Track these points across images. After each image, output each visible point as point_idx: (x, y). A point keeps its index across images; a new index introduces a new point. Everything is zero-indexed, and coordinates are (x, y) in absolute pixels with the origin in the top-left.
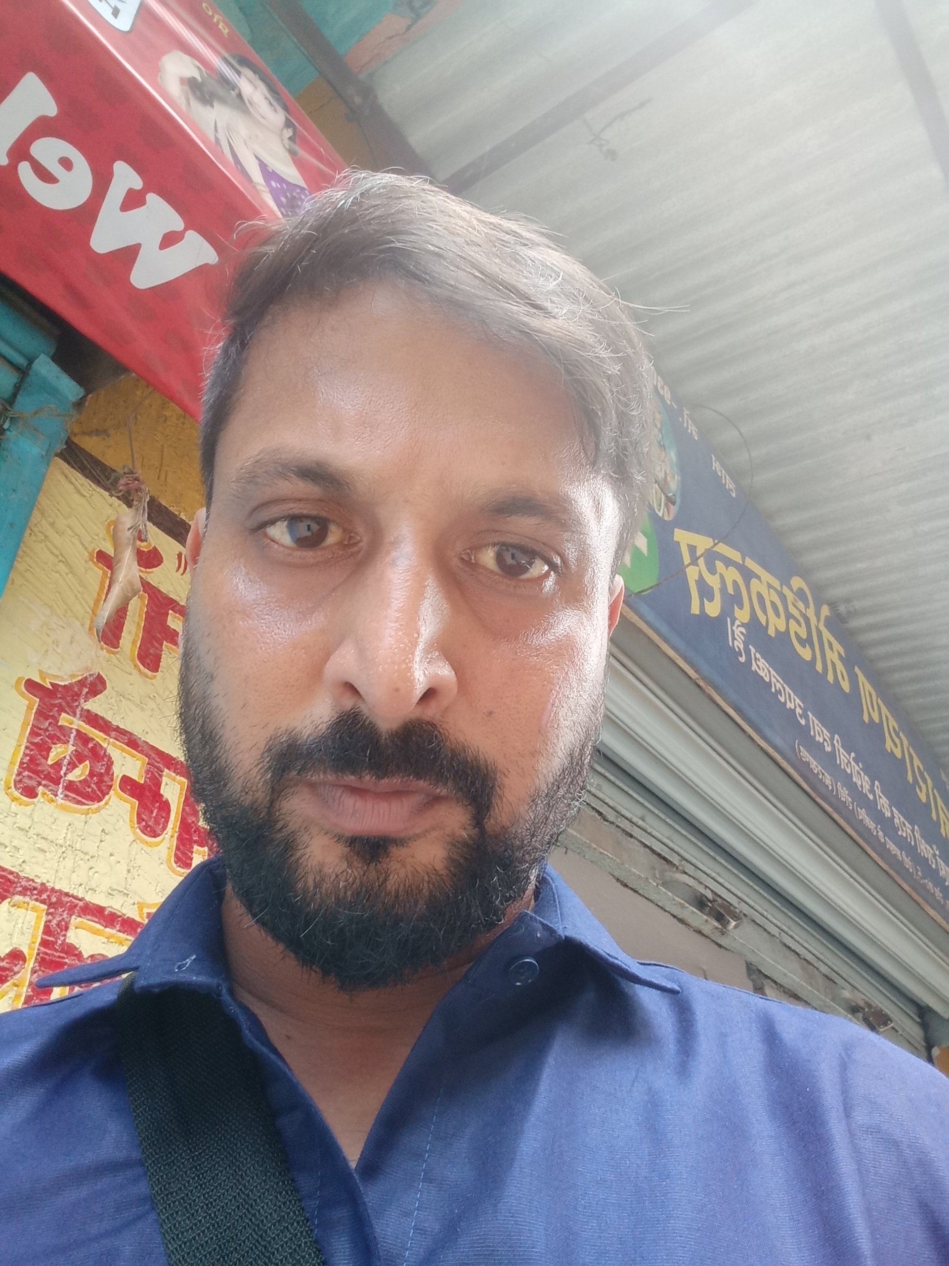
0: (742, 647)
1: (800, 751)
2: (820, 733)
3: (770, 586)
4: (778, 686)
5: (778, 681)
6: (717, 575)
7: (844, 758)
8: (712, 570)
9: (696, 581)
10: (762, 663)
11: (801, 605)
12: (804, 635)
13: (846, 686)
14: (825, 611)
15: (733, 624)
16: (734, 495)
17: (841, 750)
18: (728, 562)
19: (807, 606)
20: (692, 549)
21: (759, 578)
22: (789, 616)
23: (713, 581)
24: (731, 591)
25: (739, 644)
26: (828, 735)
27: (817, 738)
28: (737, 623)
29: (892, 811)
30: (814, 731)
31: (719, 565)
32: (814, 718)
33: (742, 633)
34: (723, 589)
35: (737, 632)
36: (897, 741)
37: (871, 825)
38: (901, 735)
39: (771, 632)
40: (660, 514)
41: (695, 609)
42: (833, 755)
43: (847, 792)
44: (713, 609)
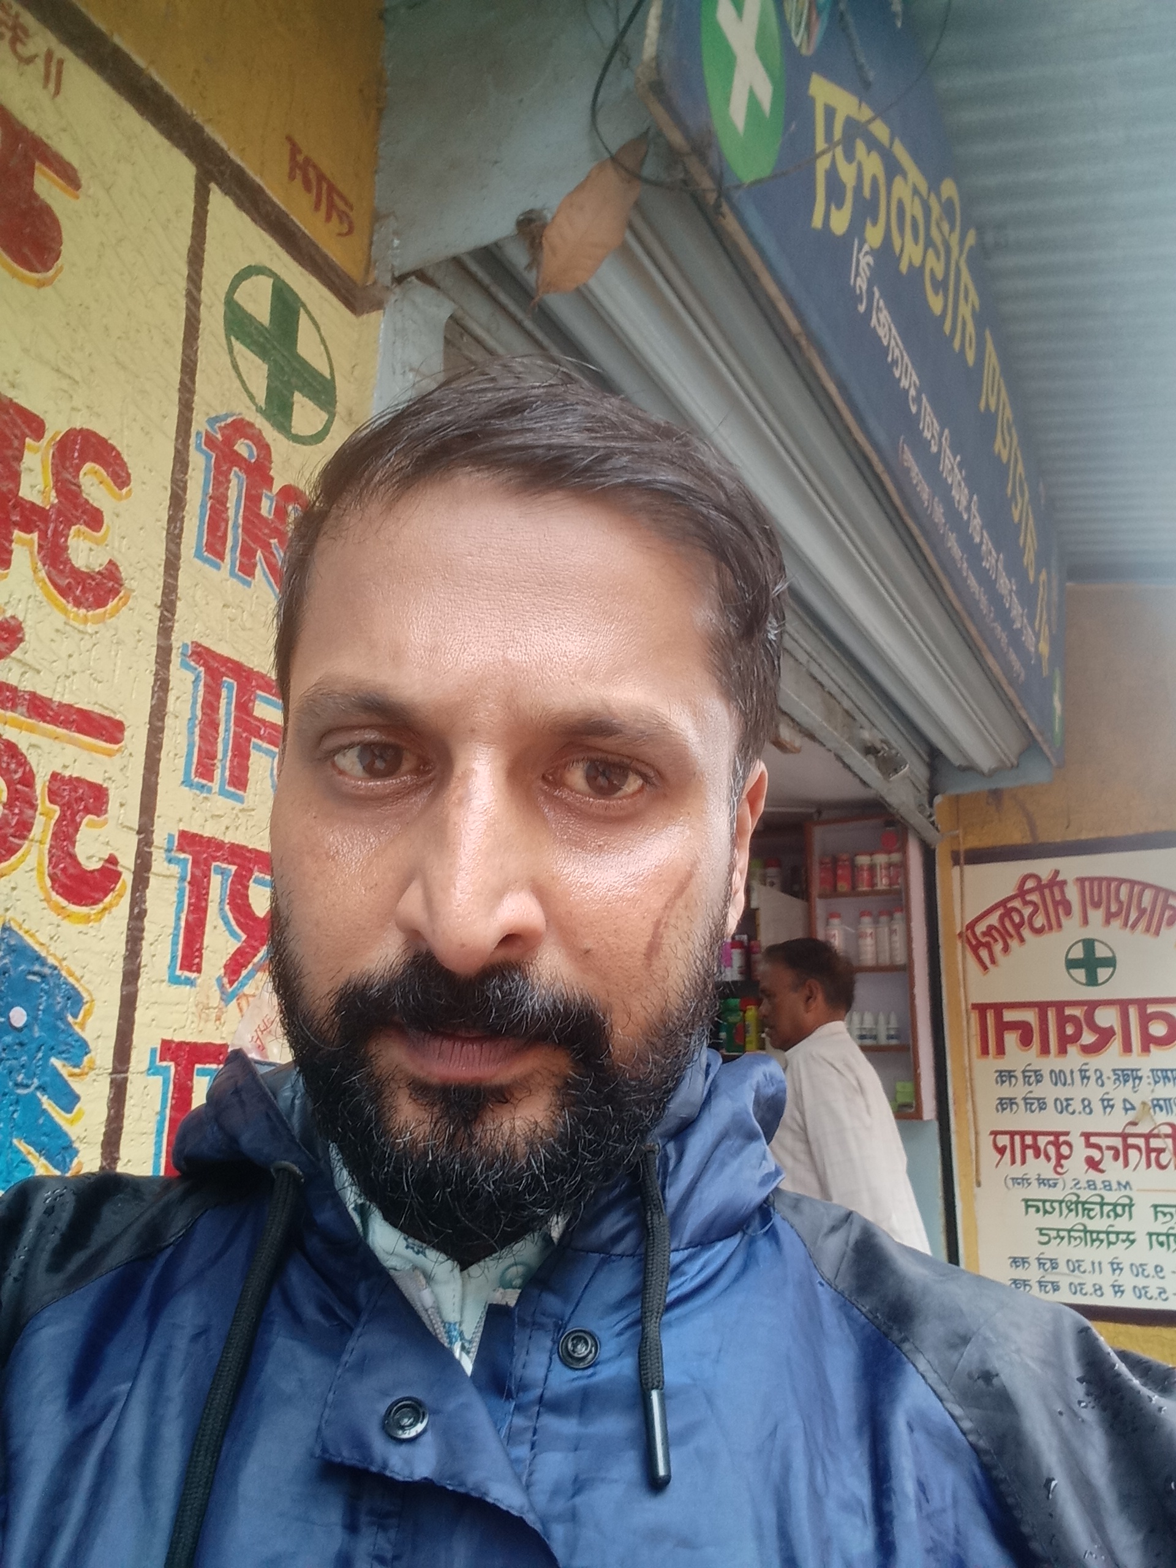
0: (864, 288)
1: (903, 452)
2: (930, 427)
4: (897, 353)
5: (897, 345)
6: (855, 165)
7: (949, 462)
8: (850, 156)
10: (885, 316)
11: (946, 227)
12: (940, 276)
13: (971, 357)
14: (971, 239)
15: (860, 250)
17: (948, 451)
18: (872, 143)
19: (952, 229)
20: (830, 113)
21: (905, 176)
22: (929, 243)
23: (847, 174)
24: (867, 192)
25: (861, 283)
26: (938, 429)
27: (925, 433)
28: (866, 248)
29: (982, 537)
30: (924, 424)
31: (860, 147)
32: (927, 405)
33: (868, 264)
34: (858, 189)
35: (863, 263)
36: (1008, 439)
37: (957, 552)
38: (1014, 431)
39: (904, 267)
40: (797, 42)
41: (817, 222)
42: (937, 458)
44: (840, 222)
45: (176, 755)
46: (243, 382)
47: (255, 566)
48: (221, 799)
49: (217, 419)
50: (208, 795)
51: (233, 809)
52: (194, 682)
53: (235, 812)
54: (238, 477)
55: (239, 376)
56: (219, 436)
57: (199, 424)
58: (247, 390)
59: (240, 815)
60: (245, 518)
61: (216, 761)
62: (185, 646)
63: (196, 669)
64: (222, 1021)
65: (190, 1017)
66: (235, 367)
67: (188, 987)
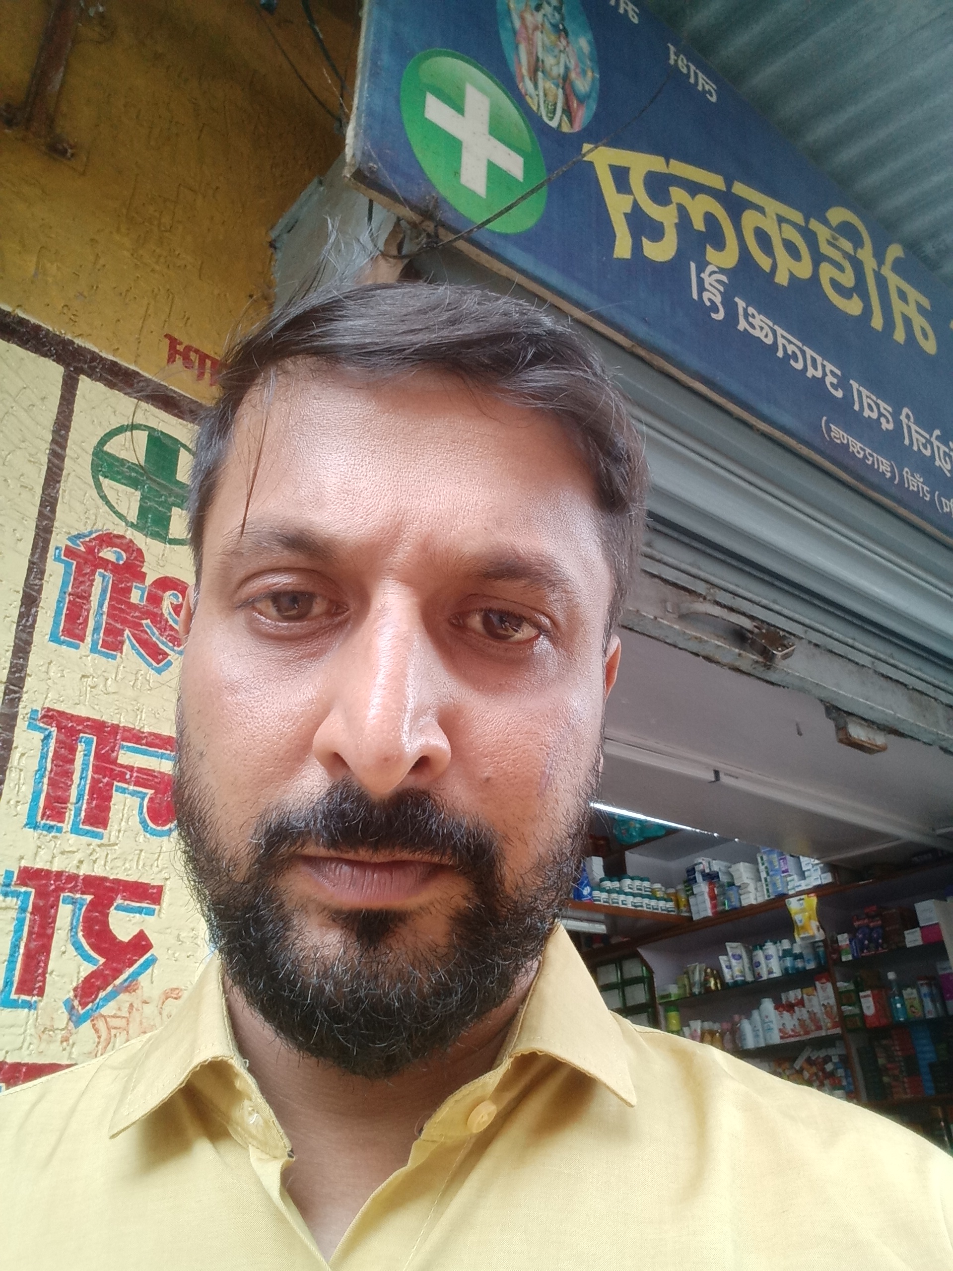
0: (718, 300)
1: (830, 431)
2: (872, 406)
3: (781, 220)
4: (790, 349)
5: (790, 342)
6: (673, 207)
7: (919, 437)
8: (661, 200)
9: (626, 215)
10: (759, 320)
11: (847, 246)
12: (848, 283)
13: (929, 345)
14: (894, 251)
15: (700, 269)
16: (714, 99)
17: (914, 427)
18: (694, 189)
19: (858, 245)
20: (619, 172)
21: (761, 210)
22: (820, 258)
23: (663, 214)
24: (699, 226)
25: (713, 295)
26: (890, 409)
27: (867, 413)
28: (710, 268)
30: (861, 405)
31: (676, 193)
32: (862, 389)
33: (718, 281)
34: (684, 224)
35: (708, 280)
39: (781, 280)
40: (554, 124)
41: (623, 253)
42: (896, 434)
43: (921, 480)
44: (660, 251)
45: (18, 802)
46: (111, 507)
47: (122, 643)
48: (73, 838)
49: (79, 536)
50: (58, 834)
51: (89, 845)
52: (43, 741)
53: (91, 847)
54: (104, 577)
55: (108, 503)
56: (82, 549)
57: (59, 540)
58: (116, 513)
59: (98, 849)
60: (111, 607)
61: (69, 805)
62: (35, 712)
63: (46, 729)
64: (71, 1042)
65: (28, 1038)
66: (104, 498)
67: (26, 1010)
